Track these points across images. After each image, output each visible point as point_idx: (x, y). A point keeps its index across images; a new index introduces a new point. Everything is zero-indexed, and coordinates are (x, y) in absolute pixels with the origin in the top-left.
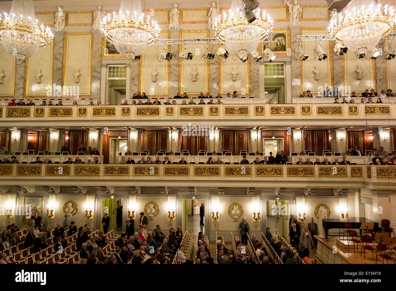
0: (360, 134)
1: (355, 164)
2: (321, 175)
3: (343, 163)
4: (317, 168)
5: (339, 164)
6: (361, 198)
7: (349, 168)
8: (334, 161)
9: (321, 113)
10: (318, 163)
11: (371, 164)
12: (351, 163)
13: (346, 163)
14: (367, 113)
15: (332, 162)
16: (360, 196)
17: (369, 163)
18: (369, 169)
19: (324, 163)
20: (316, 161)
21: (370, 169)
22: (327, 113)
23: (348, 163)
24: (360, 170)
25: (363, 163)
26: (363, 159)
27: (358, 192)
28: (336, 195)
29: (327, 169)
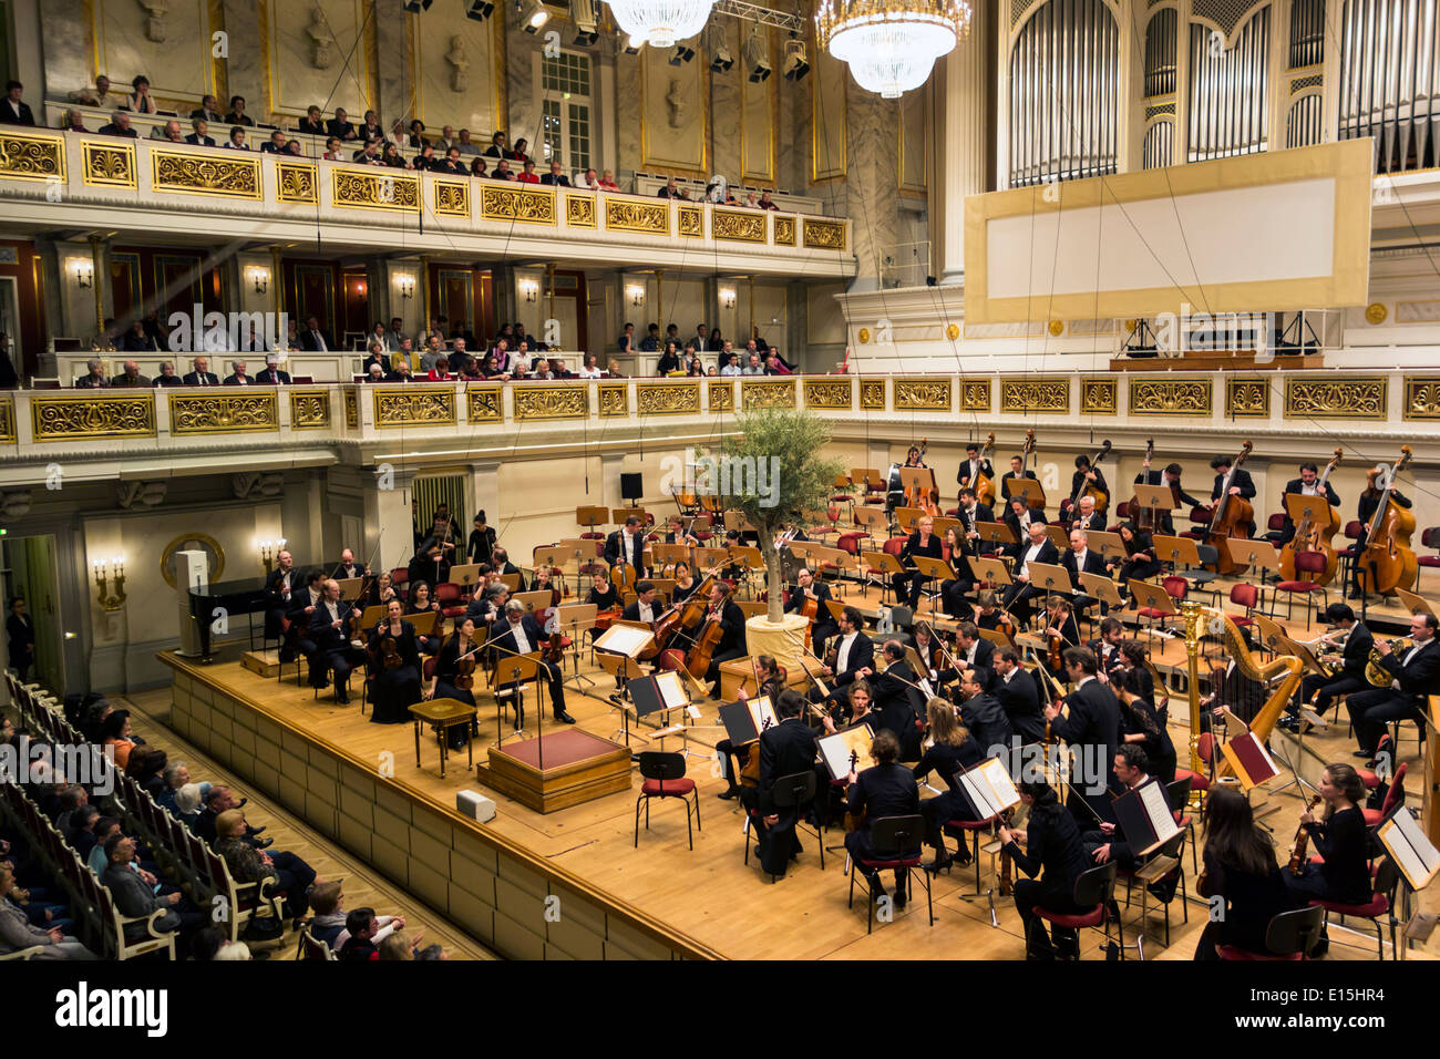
0: (328, 271)
1: (308, 380)
2: (177, 427)
3: (264, 378)
4: (162, 398)
5: (250, 381)
6: (330, 496)
7: (284, 395)
8: (231, 372)
9: (175, 179)
10: (167, 380)
11: (358, 379)
12: (292, 376)
13: (276, 379)
14: (346, 198)
15: (221, 376)
16: (325, 493)
17: (353, 375)
18: (352, 398)
19: (190, 380)
20: (160, 374)
21: (354, 399)
22: (199, 185)
23: (284, 377)
24: (323, 400)
25: (335, 379)
26: (334, 364)
27: (321, 479)
28: (242, 495)
29: (203, 402)
